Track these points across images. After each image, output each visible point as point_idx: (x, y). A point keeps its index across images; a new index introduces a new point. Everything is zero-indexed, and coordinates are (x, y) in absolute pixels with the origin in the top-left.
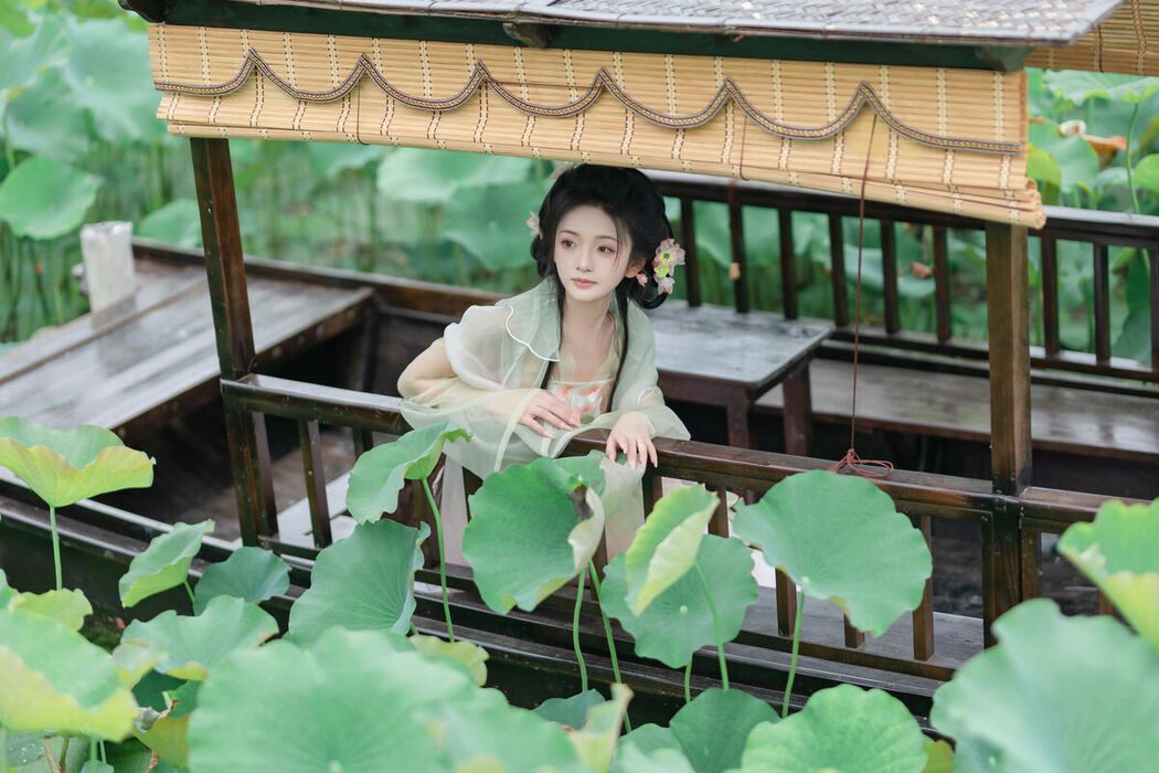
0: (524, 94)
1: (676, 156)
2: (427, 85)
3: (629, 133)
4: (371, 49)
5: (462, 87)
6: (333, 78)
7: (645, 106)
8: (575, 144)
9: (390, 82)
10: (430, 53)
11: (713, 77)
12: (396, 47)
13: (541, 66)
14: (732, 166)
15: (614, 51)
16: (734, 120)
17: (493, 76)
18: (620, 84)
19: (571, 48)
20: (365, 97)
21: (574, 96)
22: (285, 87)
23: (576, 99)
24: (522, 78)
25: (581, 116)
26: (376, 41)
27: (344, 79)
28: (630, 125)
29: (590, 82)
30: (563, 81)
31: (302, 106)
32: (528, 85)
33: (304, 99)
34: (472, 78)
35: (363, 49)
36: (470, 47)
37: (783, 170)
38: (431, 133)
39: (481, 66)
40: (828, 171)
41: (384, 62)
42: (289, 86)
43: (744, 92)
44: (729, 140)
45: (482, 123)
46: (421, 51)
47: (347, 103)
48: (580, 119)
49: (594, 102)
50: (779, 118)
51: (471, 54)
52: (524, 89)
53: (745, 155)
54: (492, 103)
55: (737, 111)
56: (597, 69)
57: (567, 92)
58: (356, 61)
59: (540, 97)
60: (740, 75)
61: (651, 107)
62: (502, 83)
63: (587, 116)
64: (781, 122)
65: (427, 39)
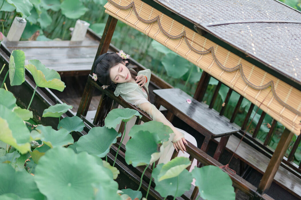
0: (192, 44)
1: (220, 76)
2: (170, 30)
3: (212, 65)
4: (161, 15)
5: (178, 35)
6: (149, 18)
7: (219, 60)
8: (198, 61)
9: (162, 25)
10: (174, 23)
11: (238, 62)
12: (167, 18)
13: (198, 39)
14: (232, 85)
15: (217, 44)
16: (237, 74)
17: (186, 36)
18: (215, 52)
19: (208, 39)
20: (154, 26)
21: (203, 50)
22: (137, 14)
24: (193, 40)
26: (163, 14)
27: (151, 19)
28: (213, 63)
29: (208, 49)
30: (202, 45)
31: (139, 21)
32: (194, 42)
33: (140, 19)
34: (181, 34)
35: (159, 15)
36: (184, 26)
37: (243, 92)
38: (166, 42)
39: (184, 32)
40: (254, 97)
41: (162, 20)
42: (138, 15)
43: (243, 69)
44: (234, 78)
45: (178, 46)
46: (172, 22)
47: (149, 25)
48: (202, 56)
49: (207, 54)
50: (248, 79)
51: (184, 28)
52: (192, 42)
53: (236, 84)
54: (183, 42)
55: (239, 72)
56: (211, 46)
57: (202, 48)
58: (156, 16)
59: (195, 46)
60: (244, 64)
61: (220, 61)
62: (188, 38)
63: (204, 56)
64: (248, 80)
65: (175, 20)
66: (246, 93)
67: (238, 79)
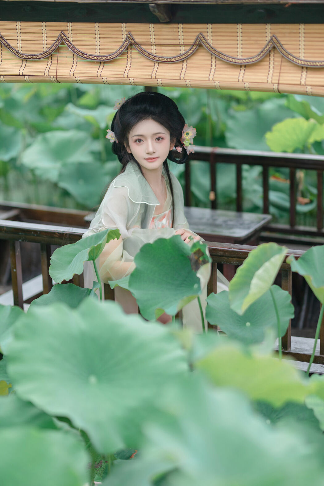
0: (153, 50)
1: (241, 80)
2: (98, 47)
3: (213, 70)
4: (66, 28)
5: (118, 47)
6: (44, 46)
7: (224, 53)
8: (182, 76)
9: (76, 47)
10: (100, 29)
11: (265, 35)
13: (164, 33)
14: (273, 84)
15: (207, 23)
16: (274, 60)
17: (137, 41)
18: (210, 42)
19: (183, 23)
20: (61, 57)
21: (183, 50)
22: (15, 52)
23: (184, 52)
24: (153, 41)
25: (185, 62)
26: (70, 24)
27: (50, 46)
28: (214, 66)
29: (192, 42)
30: (177, 42)
32: (156, 45)
33: (26, 58)
34: (124, 43)
35: (62, 28)
36: (124, 25)
37: (303, 85)
38: (99, 74)
39: (129, 36)
41: (73, 35)
42: (17, 52)
43: (282, 43)
44: (271, 71)
45: (128, 68)
46: (96, 29)
47: (50, 61)
48: (185, 63)
49: (193, 54)
50: (302, 56)
51: (124, 29)
52: (154, 47)
53: (281, 78)
54: (135, 56)
55: (276, 55)
56: (197, 34)
57: (178, 48)
58: (58, 35)
59: (163, 52)
60: (280, 33)
61: (227, 54)
62: (141, 45)
63: (189, 61)
64: (303, 58)
65: (99, 22)
66: (308, 85)
67: (280, 69)
